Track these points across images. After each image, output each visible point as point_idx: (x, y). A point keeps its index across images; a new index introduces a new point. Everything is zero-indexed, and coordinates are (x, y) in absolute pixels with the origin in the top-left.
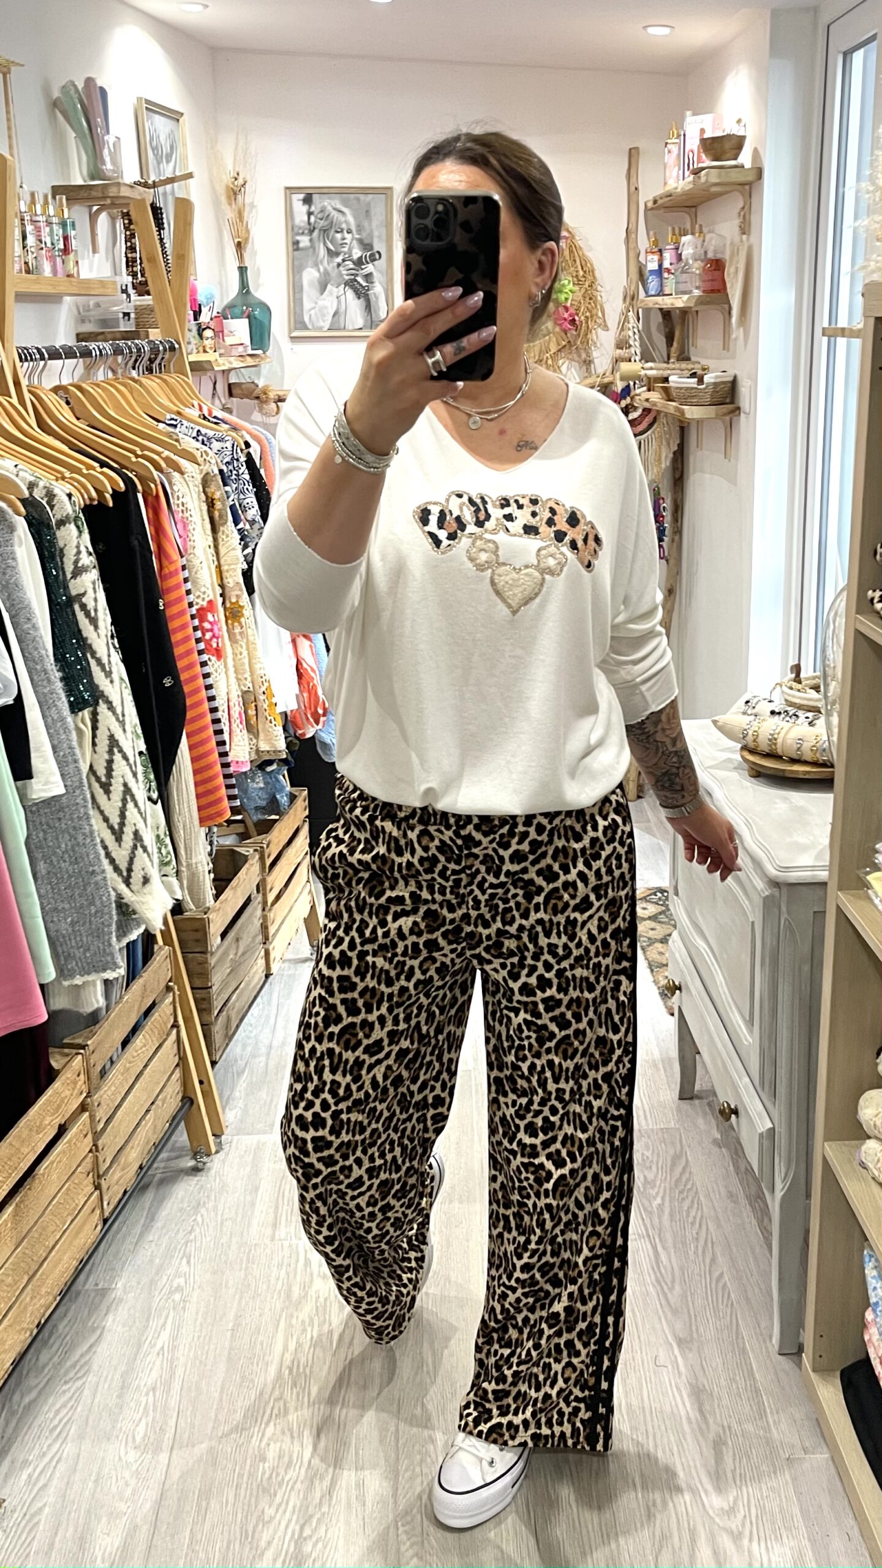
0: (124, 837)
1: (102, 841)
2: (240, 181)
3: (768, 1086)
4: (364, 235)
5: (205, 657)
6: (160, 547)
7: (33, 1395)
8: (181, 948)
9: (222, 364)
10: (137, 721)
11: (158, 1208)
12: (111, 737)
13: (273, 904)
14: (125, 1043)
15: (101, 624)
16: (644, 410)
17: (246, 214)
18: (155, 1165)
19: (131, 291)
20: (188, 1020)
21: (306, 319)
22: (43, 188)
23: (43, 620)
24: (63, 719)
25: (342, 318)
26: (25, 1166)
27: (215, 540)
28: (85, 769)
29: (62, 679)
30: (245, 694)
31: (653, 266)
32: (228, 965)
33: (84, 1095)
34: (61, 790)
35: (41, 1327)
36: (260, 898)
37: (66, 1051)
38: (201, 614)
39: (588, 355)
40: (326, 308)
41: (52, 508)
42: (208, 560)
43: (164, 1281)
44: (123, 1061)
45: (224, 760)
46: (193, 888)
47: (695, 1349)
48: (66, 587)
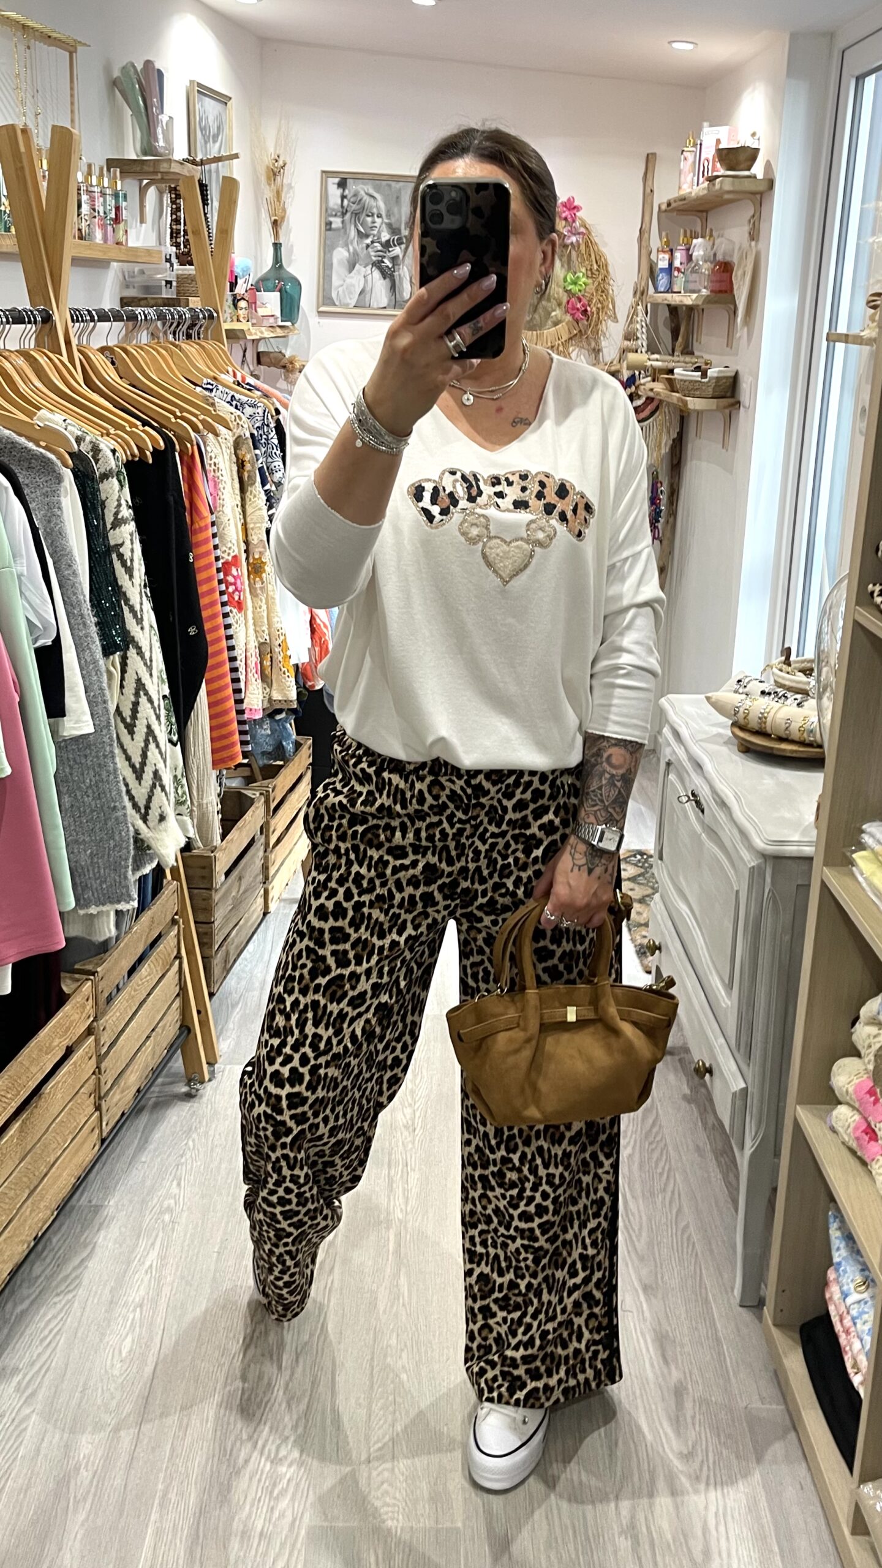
0: (144, 776)
1: (124, 779)
2: (281, 163)
3: (744, 1047)
4: (393, 220)
5: (227, 609)
6: (192, 503)
7: (27, 1303)
8: (188, 884)
9: (254, 333)
10: (162, 666)
11: (151, 1131)
12: (139, 681)
13: (274, 846)
14: (132, 971)
15: (136, 573)
16: (647, 398)
17: (283, 195)
18: (152, 1089)
19: (174, 260)
20: (190, 952)
21: (334, 295)
22: (99, 161)
23: (82, 564)
24: (95, 662)
25: (368, 297)
26: (33, 1085)
27: (243, 499)
28: (112, 708)
29: (97, 624)
30: (261, 646)
31: (663, 264)
32: (230, 902)
33: (92, 1019)
34: (90, 729)
35: (37, 1240)
36: (263, 839)
37: (77, 976)
38: (226, 568)
39: (597, 343)
40: (354, 286)
41: (97, 462)
42: (235, 517)
43: (155, 1202)
44: (128, 989)
45: (239, 707)
46: (202, 827)
47: (660, 1296)
48: (106, 537)
